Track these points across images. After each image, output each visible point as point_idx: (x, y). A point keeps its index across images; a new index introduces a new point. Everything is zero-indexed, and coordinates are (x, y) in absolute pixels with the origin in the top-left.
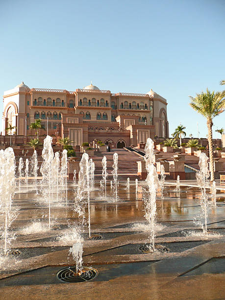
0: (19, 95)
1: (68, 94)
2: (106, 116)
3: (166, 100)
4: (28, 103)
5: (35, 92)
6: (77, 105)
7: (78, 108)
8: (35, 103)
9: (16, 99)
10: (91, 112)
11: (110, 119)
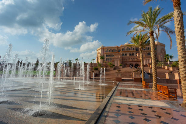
0: (101, 50)
1: (118, 47)
2: (133, 54)
3: (164, 45)
4: (104, 52)
5: (106, 48)
6: (121, 51)
7: (122, 52)
8: (106, 51)
9: (100, 51)
10: (127, 53)
11: (135, 55)
